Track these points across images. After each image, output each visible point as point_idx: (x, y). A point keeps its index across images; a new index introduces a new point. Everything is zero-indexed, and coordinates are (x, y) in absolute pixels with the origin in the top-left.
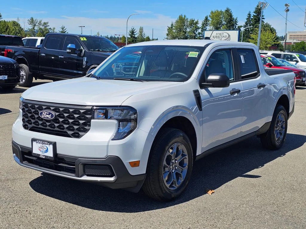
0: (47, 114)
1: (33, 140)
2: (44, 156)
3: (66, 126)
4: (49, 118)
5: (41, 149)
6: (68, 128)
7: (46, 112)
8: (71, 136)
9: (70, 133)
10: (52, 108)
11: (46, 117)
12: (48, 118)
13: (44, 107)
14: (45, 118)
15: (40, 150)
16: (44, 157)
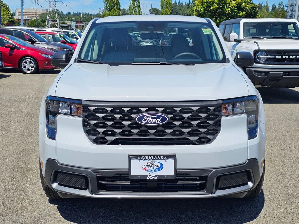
0: (152, 118)
1: (131, 158)
2: (156, 176)
3: (186, 131)
4: (158, 123)
5: (147, 168)
6: (190, 134)
7: (150, 116)
8: (196, 143)
9: (193, 138)
10: (161, 109)
11: (150, 122)
12: (155, 123)
13: (143, 109)
14: (148, 123)
15: (145, 169)
16: (156, 178)
